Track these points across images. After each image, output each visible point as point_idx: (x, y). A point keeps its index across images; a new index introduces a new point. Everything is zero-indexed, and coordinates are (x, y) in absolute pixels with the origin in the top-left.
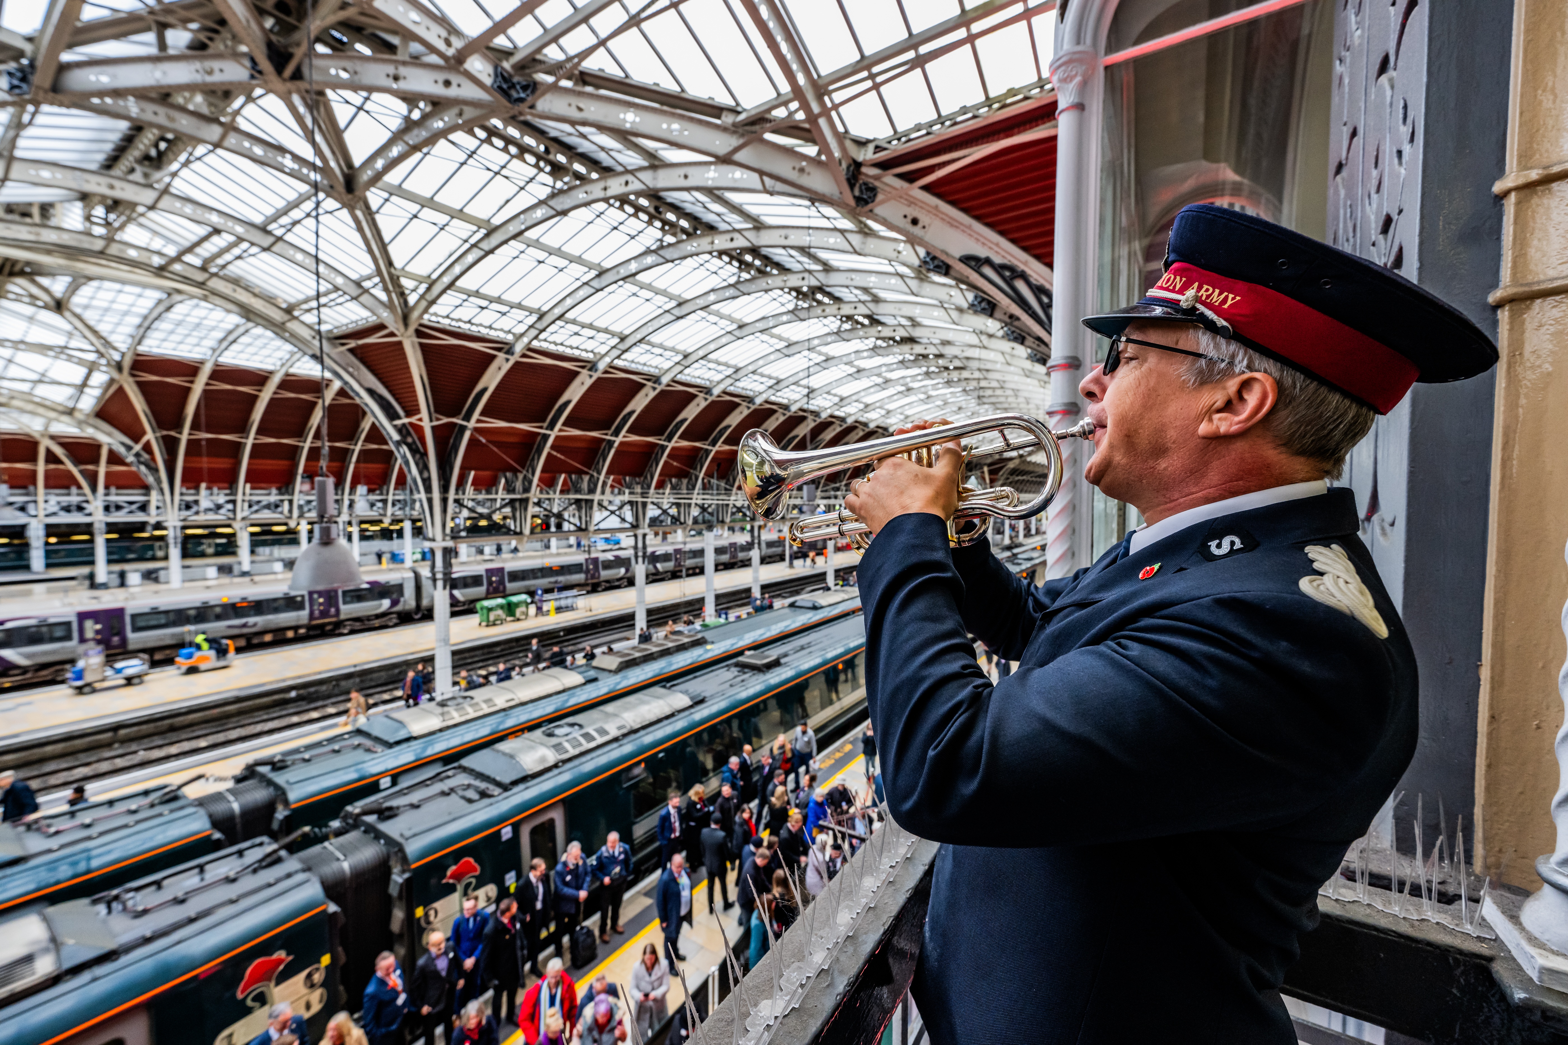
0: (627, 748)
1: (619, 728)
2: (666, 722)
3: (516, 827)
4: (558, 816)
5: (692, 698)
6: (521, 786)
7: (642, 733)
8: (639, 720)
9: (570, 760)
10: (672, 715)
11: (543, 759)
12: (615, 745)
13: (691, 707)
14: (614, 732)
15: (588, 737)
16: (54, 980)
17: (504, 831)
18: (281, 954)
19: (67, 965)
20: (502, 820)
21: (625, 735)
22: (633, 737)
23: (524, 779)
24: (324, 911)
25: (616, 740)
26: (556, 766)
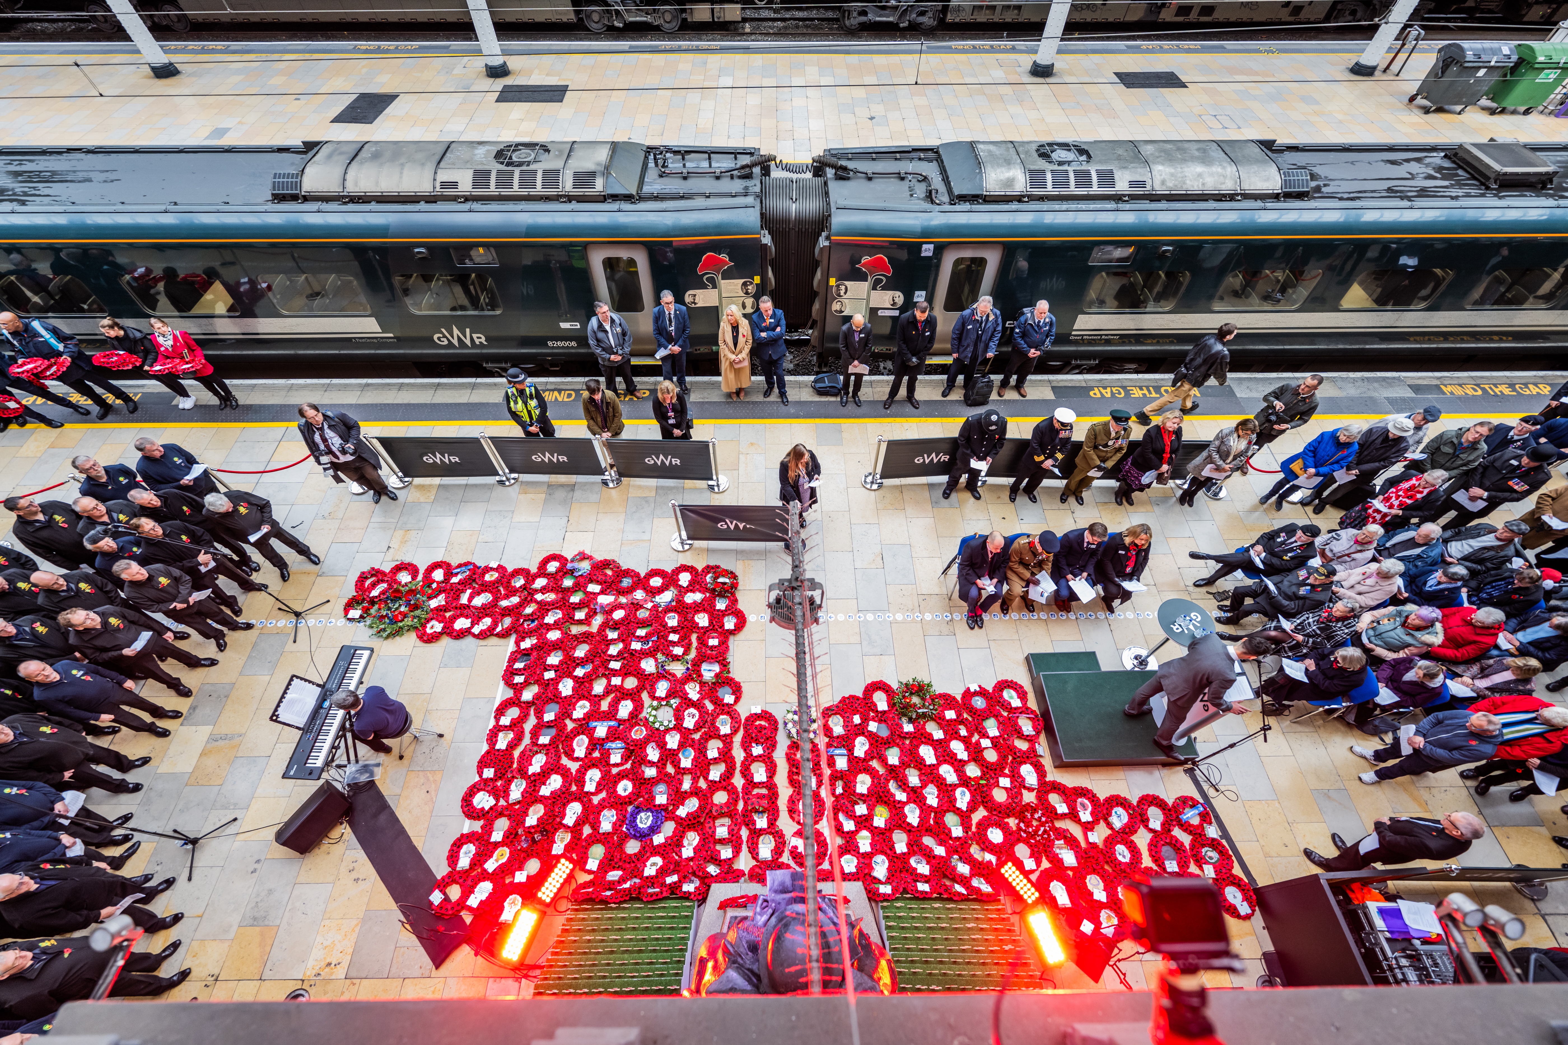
0: (1126, 217)
1: (1133, 184)
2: (1212, 204)
3: (940, 249)
4: (993, 259)
5: (1285, 183)
6: (967, 206)
7: (1163, 205)
8: (1170, 184)
9: (1041, 198)
10: (1232, 197)
11: (1010, 182)
12: (1111, 205)
13: (1276, 197)
14: (1122, 185)
15: (1083, 178)
16: (604, 198)
17: (925, 247)
18: (724, 257)
19: (610, 191)
20: (927, 233)
21: (1133, 197)
22: (1146, 205)
23: (974, 198)
24: (759, 240)
25: (1118, 198)
26: (1019, 199)
